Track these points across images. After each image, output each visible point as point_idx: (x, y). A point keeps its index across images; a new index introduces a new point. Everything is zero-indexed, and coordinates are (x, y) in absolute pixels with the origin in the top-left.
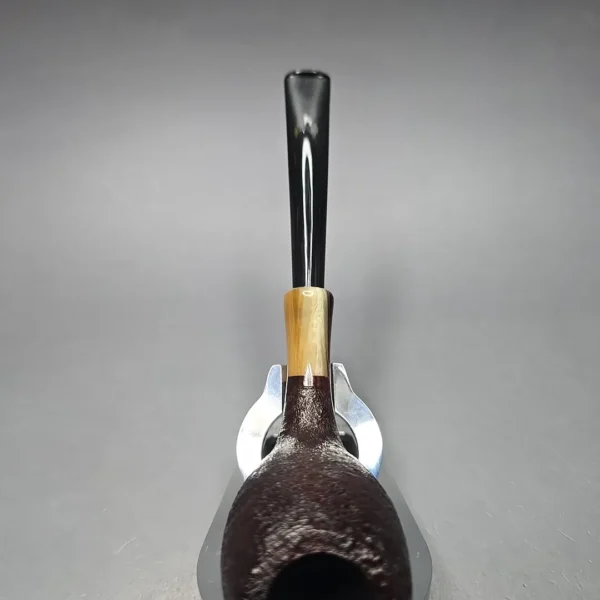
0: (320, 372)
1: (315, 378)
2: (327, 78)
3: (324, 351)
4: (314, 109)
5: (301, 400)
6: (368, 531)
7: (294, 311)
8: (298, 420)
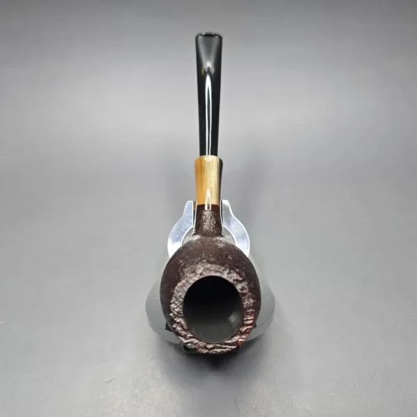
0: (214, 202)
1: (212, 205)
2: (221, 38)
3: (217, 191)
4: (213, 57)
5: (204, 217)
6: (237, 267)
7: (200, 169)
8: (202, 227)
